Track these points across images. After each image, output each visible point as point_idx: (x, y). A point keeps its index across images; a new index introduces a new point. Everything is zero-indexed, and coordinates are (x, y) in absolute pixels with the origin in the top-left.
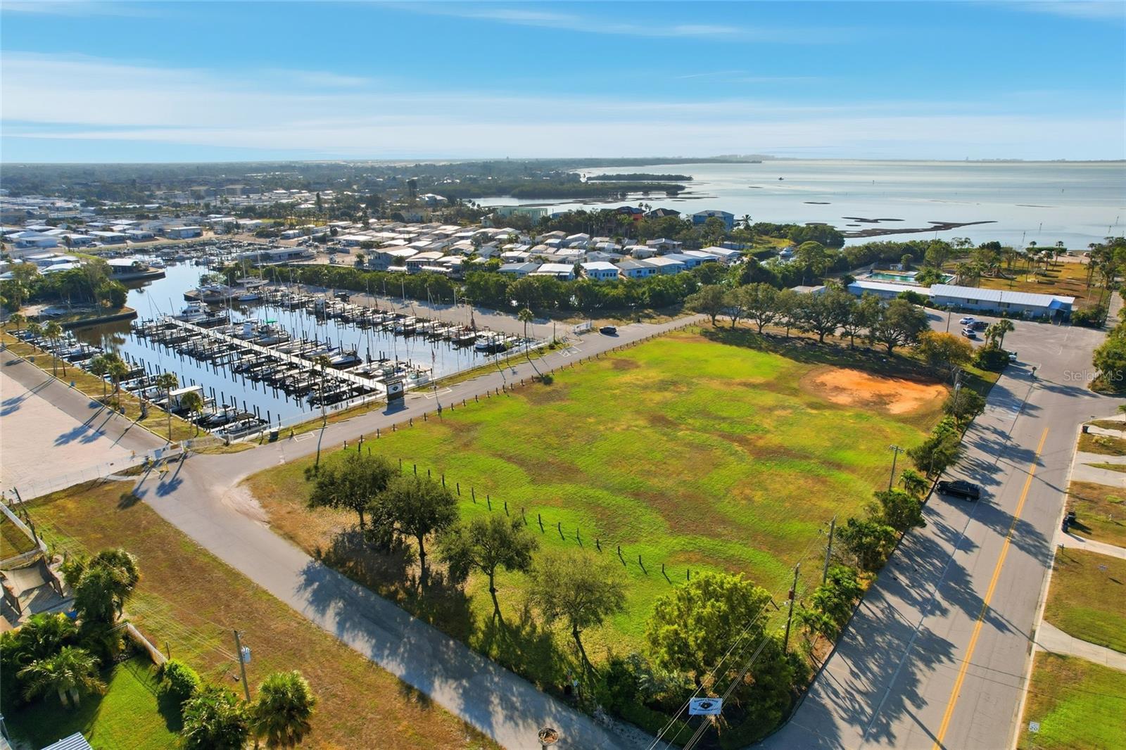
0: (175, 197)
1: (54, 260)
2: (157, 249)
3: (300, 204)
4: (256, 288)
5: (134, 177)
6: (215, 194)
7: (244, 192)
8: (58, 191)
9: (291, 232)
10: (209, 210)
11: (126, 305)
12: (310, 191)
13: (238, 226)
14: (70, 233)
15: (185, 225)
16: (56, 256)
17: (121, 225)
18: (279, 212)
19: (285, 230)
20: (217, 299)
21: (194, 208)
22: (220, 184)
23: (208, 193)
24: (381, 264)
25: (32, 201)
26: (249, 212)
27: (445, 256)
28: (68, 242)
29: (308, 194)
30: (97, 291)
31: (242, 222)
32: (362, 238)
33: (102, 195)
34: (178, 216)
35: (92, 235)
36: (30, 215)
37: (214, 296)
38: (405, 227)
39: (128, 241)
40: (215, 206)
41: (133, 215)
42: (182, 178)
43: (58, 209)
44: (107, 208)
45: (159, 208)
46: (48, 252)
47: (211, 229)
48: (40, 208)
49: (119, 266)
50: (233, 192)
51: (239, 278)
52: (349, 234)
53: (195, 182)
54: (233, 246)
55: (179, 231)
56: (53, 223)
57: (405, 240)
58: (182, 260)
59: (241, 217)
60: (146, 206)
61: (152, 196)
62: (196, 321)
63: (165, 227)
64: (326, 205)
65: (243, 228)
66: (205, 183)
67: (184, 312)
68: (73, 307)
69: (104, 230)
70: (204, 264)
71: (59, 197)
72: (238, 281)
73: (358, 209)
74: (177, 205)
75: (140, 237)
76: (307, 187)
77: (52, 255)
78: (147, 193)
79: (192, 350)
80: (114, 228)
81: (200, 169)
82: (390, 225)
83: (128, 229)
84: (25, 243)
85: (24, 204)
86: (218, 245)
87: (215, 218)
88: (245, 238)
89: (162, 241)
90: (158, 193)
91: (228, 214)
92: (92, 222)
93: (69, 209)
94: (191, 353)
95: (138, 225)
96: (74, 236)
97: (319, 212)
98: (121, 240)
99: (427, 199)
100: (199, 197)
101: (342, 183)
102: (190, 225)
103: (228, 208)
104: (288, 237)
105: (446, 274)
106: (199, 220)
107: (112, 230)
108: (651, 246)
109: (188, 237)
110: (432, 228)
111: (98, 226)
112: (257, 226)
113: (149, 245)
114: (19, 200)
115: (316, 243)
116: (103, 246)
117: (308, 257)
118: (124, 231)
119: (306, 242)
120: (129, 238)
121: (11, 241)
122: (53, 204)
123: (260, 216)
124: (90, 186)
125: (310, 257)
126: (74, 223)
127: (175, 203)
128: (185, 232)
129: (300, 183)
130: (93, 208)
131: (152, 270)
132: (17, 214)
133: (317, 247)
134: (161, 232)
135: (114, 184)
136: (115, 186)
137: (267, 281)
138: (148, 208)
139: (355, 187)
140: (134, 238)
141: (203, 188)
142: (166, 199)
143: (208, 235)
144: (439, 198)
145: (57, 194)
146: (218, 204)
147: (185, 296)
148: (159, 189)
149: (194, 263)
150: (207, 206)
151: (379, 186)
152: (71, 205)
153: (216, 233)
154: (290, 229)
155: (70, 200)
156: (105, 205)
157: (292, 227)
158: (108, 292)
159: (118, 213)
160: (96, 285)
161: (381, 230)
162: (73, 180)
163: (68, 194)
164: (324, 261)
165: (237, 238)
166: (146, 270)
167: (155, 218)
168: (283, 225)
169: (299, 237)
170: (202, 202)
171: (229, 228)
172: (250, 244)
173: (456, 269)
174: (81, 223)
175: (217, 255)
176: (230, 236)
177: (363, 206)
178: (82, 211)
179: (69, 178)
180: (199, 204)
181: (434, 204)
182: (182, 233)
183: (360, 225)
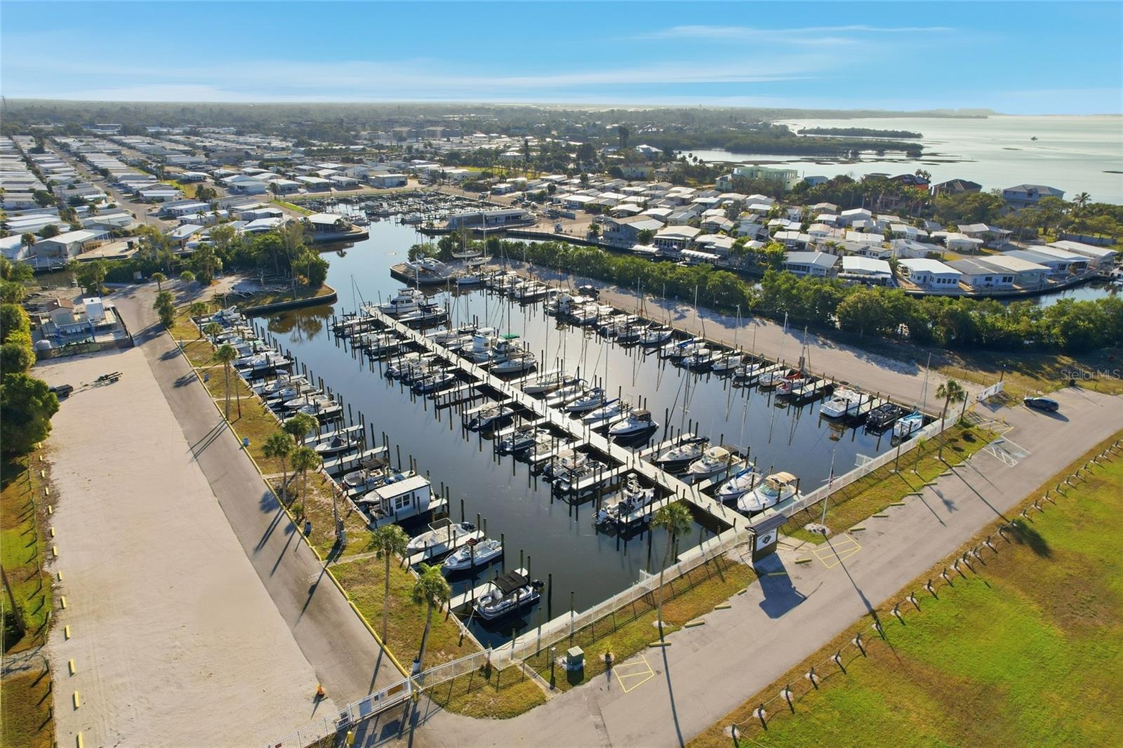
0: (378, 137)
1: (258, 212)
2: (361, 200)
3: (504, 151)
4: (476, 267)
5: (342, 116)
6: (417, 135)
7: (444, 134)
8: (276, 130)
9: (503, 186)
10: (413, 155)
11: (326, 283)
12: (510, 136)
13: (444, 175)
14: (277, 178)
15: (389, 171)
16: (261, 207)
17: (328, 169)
18: (483, 158)
19: (495, 184)
20: (431, 279)
21: (397, 151)
22: (420, 125)
23: (410, 135)
24: (620, 239)
25: (252, 140)
26: (453, 159)
27: (702, 233)
28: (274, 188)
29: (508, 139)
30: (294, 263)
31: (448, 170)
32: (586, 200)
33: (312, 135)
34: (382, 161)
35: (298, 180)
36: (248, 156)
37: (426, 275)
38: (630, 186)
39: (332, 189)
40: (417, 150)
41: (340, 157)
42: (385, 118)
43: (273, 149)
44: (315, 148)
45: (364, 149)
46: (253, 201)
47: (416, 177)
48: (258, 147)
49: (321, 224)
50: (433, 134)
51: (456, 251)
52: (568, 192)
53: (397, 122)
54: (440, 200)
55: (384, 179)
56: (265, 164)
57: (639, 205)
58: (386, 215)
59: (446, 164)
60: (351, 147)
61: (357, 137)
62: (407, 317)
63: (369, 174)
64: (534, 154)
65: (449, 178)
66: (405, 124)
67: (394, 302)
68: (267, 283)
69: (311, 175)
70: (410, 222)
71: (276, 135)
72: (456, 256)
73: (569, 160)
74: (380, 147)
75: (344, 184)
76: (507, 131)
77: (256, 205)
78: (353, 133)
79: (406, 376)
80: (320, 172)
81: (400, 109)
82: (610, 183)
83: (334, 175)
84: (236, 188)
85: (246, 144)
86: (424, 198)
87: (419, 164)
88: (453, 192)
89: (366, 190)
90: (363, 133)
91: (432, 160)
92: (301, 165)
93: (283, 149)
94: (405, 379)
95: (343, 169)
96: (283, 182)
97: (526, 161)
98: (326, 187)
99: (641, 151)
100: (401, 139)
101: (541, 128)
102: (394, 172)
103: (431, 153)
104: (499, 192)
105: (712, 261)
106: (403, 166)
107: (318, 176)
108: (971, 235)
109: (391, 187)
110: (662, 189)
111: (305, 170)
112: (464, 176)
113: (352, 193)
114: (241, 139)
115: (534, 203)
116: (308, 193)
117: (528, 221)
118: (328, 177)
119: (520, 200)
120: (334, 185)
121: (225, 185)
122: (269, 143)
123: (464, 164)
124: (304, 125)
125: (530, 222)
126: (283, 165)
127: (378, 145)
128: (389, 180)
129: (498, 127)
130: (303, 149)
131: (355, 229)
132: (236, 154)
133: (534, 208)
134: (365, 179)
135: (323, 123)
136: (325, 126)
137: (489, 259)
138: (354, 150)
139: (554, 133)
140: (339, 186)
141: (406, 129)
142: (370, 140)
143: (412, 184)
144: (654, 150)
145: (275, 133)
146: (421, 146)
147: (392, 271)
148: (364, 129)
149: (399, 220)
150: (410, 148)
151: (579, 132)
152: (284, 144)
153: (420, 183)
154: (500, 182)
155: (284, 139)
156: (315, 146)
157: (502, 179)
158: (306, 266)
159: (325, 155)
160: (293, 256)
161: (603, 190)
162: (291, 118)
163: (284, 136)
164: (547, 228)
165: (444, 189)
166: (349, 229)
167: (360, 161)
168: (491, 176)
169: (511, 192)
170: (405, 144)
171: (434, 177)
172: (458, 199)
173: (724, 254)
174: (290, 166)
175: (424, 212)
176: (435, 187)
177: (574, 156)
178: (294, 152)
179: (288, 116)
180: (402, 147)
181: (650, 156)
182: (386, 181)
183: (577, 181)
